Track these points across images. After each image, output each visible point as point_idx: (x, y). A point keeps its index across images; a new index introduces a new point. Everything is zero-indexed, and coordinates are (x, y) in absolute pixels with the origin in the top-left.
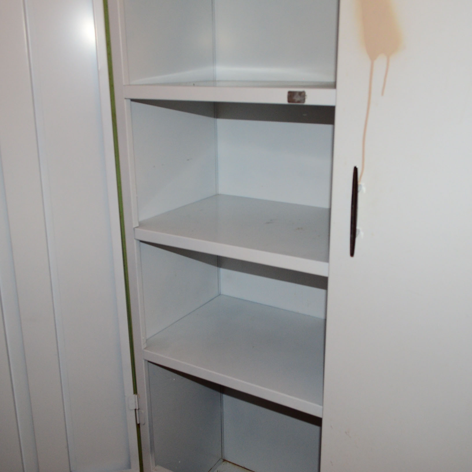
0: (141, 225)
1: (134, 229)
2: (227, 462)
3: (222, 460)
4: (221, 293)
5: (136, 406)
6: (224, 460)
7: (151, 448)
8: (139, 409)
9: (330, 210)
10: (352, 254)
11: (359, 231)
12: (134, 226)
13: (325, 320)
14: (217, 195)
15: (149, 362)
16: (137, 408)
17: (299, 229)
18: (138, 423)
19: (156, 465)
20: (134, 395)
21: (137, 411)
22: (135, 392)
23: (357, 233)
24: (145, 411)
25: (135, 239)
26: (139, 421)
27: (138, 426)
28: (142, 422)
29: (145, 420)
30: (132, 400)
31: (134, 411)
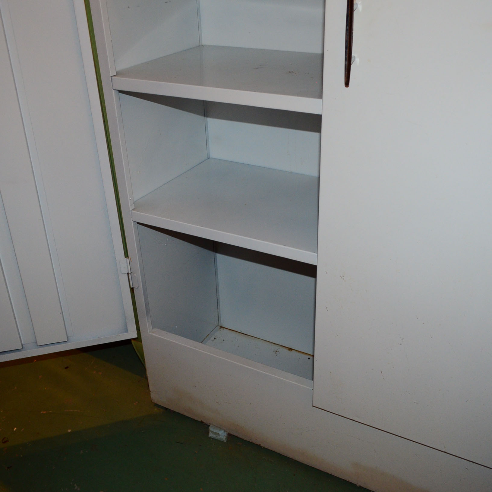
0: (118, 74)
1: (111, 77)
2: (224, 329)
3: (219, 327)
4: (210, 157)
5: (128, 270)
6: (221, 327)
7: (147, 311)
8: (131, 273)
9: (323, 55)
10: (347, 84)
11: (355, 58)
12: (111, 76)
13: (319, 177)
14: (201, 46)
15: (138, 223)
16: (130, 272)
17: (290, 72)
18: (132, 287)
19: (153, 328)
20: (126, 259)
21: (130, 275)
22: (126, 255)
23: (352, 59)
24: (138, 275)
25: (113, 89)
26: (133, 285)
27: (132, 290)
28: (135, 286)
29: (138, 284)
30: (123, 264)
31: (127, 274)
